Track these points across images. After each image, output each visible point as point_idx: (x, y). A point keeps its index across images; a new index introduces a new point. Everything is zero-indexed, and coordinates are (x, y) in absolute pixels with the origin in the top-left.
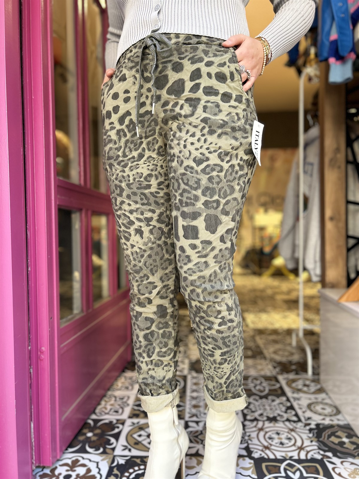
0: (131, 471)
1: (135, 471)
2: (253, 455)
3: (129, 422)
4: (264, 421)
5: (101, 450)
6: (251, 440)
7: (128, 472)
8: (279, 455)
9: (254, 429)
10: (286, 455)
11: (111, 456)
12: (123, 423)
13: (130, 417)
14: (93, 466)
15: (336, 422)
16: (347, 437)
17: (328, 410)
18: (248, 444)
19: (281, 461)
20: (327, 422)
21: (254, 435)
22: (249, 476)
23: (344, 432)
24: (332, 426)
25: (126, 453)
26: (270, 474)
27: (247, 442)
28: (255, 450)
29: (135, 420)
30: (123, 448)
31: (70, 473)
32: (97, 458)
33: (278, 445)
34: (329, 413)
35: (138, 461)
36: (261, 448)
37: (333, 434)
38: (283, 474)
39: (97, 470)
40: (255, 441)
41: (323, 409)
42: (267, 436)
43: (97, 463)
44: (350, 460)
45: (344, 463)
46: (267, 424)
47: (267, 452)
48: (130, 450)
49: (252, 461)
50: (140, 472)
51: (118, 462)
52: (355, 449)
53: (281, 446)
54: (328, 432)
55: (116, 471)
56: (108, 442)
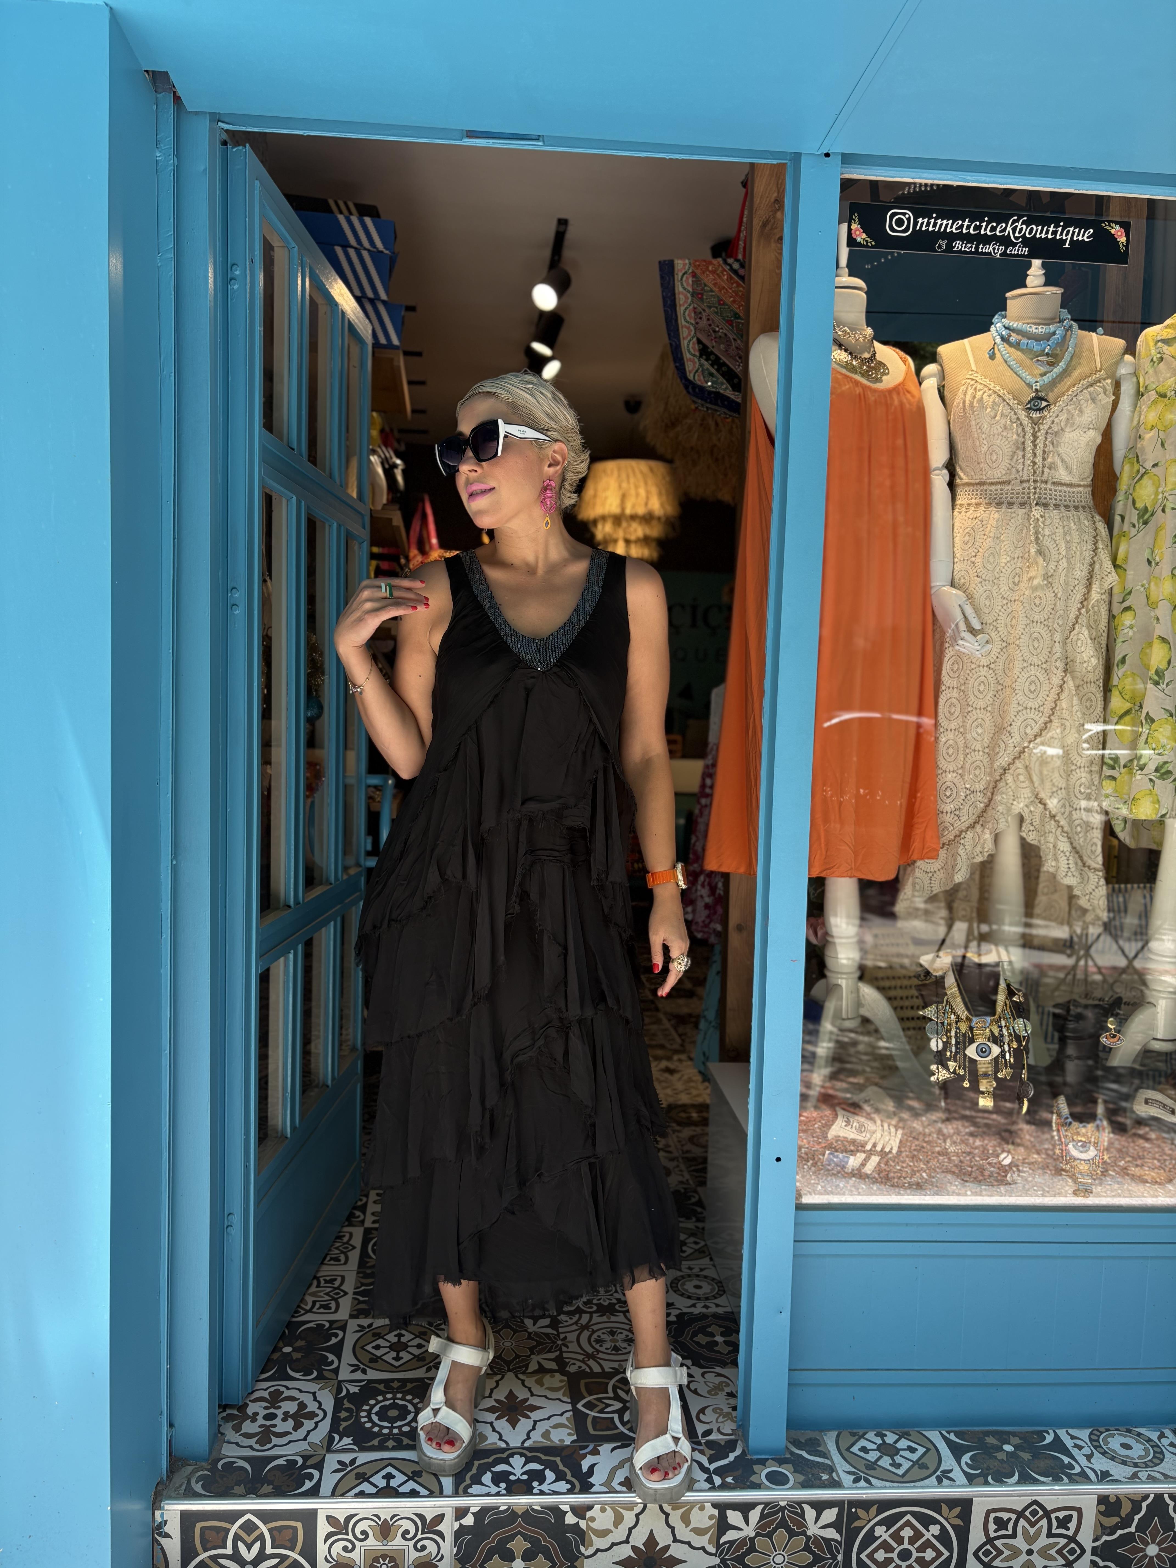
0: (372, 1402)
1: (378, 1402)
2: (567, 1369)
3: (352, 1325)
4: (591, 1313)
5: (315, 1374)
6: (568, 1347)
7: (368, 1405)
8: (608, 1367)
9: (574, 1327)
10: (620, 1365)
11: (336, 1382)
12: (343, 1328)
13: (352, 1316)
14: (307, 1399)
15: (713, 1309)
16: (722, 1334)
17: (706, 1288)
18: (561, 1352)
19: (611, 1376)
20: (699, 1310)
21: (572, 1337)
22: (559, 1399)
23: (720, 1326)
24: (703, 1317)
25: (358, 1375)
26: (590, 1395)
27: (560, 1350)
28: (572, 1361)
29: (365, 1322)
30: (353, 1368)
31: (272, 1411)
32: (313, 1387)
33: (609, 1351)
34: (704, 1294)
35: (381, 1387)
36: (581, 1357)
37: (703, 1331)
38: (611, 1394)
39: (317, 1405)
40: (573, 1347)
41: (698, 1287)
42: (595, 1336)
43: (314, 1394)
44: (718, 1369)
45: (706, 1376)
46: (596, 1318)
47: (591, 1363)
48: (364, 1372)
49: (565, 1378)
50: (387, 1403)
51: (348, 1390)
52: (729, 1353)
53: (614, 1352)
54: (695, 1327)
55: (347, 1405)
56: (325, 1361)
